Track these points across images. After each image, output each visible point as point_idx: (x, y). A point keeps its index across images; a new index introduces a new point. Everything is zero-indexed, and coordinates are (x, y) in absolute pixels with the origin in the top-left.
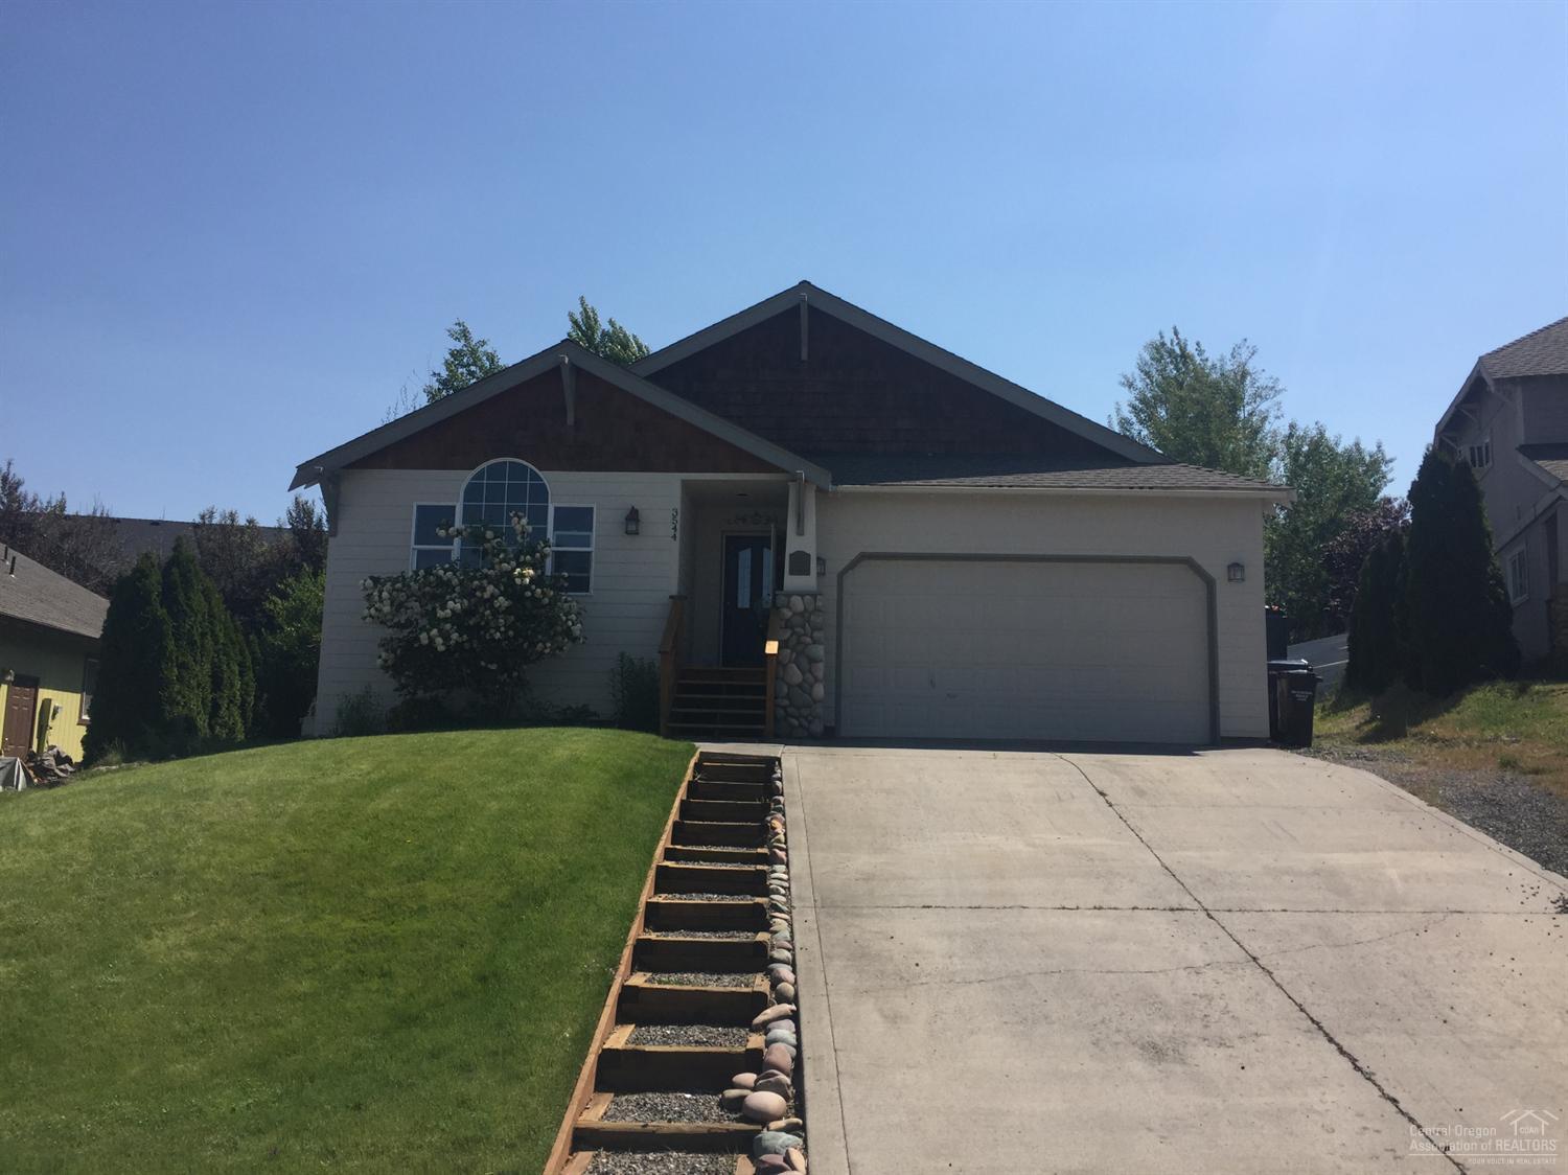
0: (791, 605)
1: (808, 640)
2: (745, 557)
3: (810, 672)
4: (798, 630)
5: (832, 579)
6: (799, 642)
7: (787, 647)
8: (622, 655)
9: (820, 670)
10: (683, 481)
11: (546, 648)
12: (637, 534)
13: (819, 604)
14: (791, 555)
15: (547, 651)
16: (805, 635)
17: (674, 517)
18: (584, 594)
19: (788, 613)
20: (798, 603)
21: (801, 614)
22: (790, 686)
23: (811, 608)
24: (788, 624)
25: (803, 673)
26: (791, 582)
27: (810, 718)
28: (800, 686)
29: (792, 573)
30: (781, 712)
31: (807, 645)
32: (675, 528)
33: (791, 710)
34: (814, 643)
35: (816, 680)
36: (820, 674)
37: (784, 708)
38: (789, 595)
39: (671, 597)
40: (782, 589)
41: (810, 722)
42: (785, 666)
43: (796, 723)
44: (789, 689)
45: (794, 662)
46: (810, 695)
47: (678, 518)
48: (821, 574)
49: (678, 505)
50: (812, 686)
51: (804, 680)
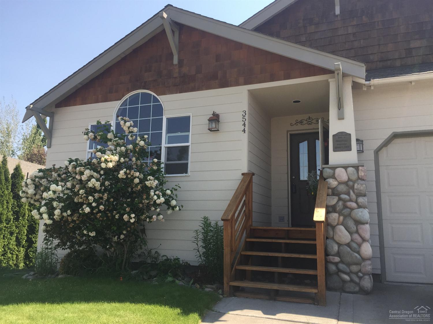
0: (336, 175)
1: (354, 205)
2: (304, 147)
3: (357, 232)
4: (343, 196)
5: (370, 155)
6: (345, 207)
7: (335, 211)
8: (206, 219)
9: (366, 230)
10: (249, 90)
11: (131, 218)
12: (218, 130)
13: (361, 174)
14: (334, 136)
15: (132, 221)
16: (351, 200)
17: (244, 116)
18: (184, 175)
19: (333, 183)
20: (342, 174)
21: (346, 183)
22: (339, 245)
23: (354, 177)
24: (334, 192)
25: (351, 233)
26: (335, 157)
27: (360, 274)
28: (348, 245)
29: (336, 149)
30: (333, 268)
31: (352, 209)
32: (244, 125)
33: (342, 266)
34: (359, 207)
35: (364, 240)
36: (367, 236)
37: (336, 264)
38: (334, 168)
39: (243, 174)
40: (328, 164)
41: (360, 278)
42: (334, 227)
43: (346, 277)
44: (339, 247)
45: (342, 224)
46: (358, 253)
47: (247, 117)
48: (360, 152)
49: (246, 108)
50: (360, 245)
51: (352, 240)
